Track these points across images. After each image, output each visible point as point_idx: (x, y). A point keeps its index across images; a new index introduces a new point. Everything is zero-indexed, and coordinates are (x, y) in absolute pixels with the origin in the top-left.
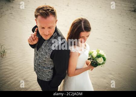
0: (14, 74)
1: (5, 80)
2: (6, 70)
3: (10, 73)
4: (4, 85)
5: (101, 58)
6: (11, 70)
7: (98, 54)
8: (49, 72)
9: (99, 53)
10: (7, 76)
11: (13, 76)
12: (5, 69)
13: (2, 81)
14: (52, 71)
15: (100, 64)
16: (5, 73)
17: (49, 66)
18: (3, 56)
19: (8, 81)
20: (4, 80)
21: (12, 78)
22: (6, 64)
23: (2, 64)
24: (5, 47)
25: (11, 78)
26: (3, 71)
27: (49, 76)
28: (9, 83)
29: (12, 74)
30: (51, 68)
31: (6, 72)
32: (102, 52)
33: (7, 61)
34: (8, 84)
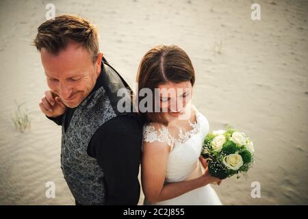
0: (45, 175)
1: (24, 187)
2: (28, 164)
3: (36, 172)
4: (20, 199)
5: (237, 154)
6: (40, 163)
7: (228, 144)
8: (95, 188)
9: (231, 139)
10: (27, 178)
11: (42, 179)
12: (26, 160)
13: (15, 189)
14: (102, 185)
15: (232, 172)
16: (26, 171)
17: (92, 173)
18: (23, 130)
19: (29, 191)
20: (20, 188)
21: (38, 185)
22: (29, 148)
23: (20, 148)
24: (29, 108)
25: (36, 182)
26: (21, 165)
27: (95, 198)
28: (31, 195)
29: (40, 173)
30: (97, 179)
31: (28, 167)
32: (239, 138)
33: (31, 140)
34: (27, 197)
